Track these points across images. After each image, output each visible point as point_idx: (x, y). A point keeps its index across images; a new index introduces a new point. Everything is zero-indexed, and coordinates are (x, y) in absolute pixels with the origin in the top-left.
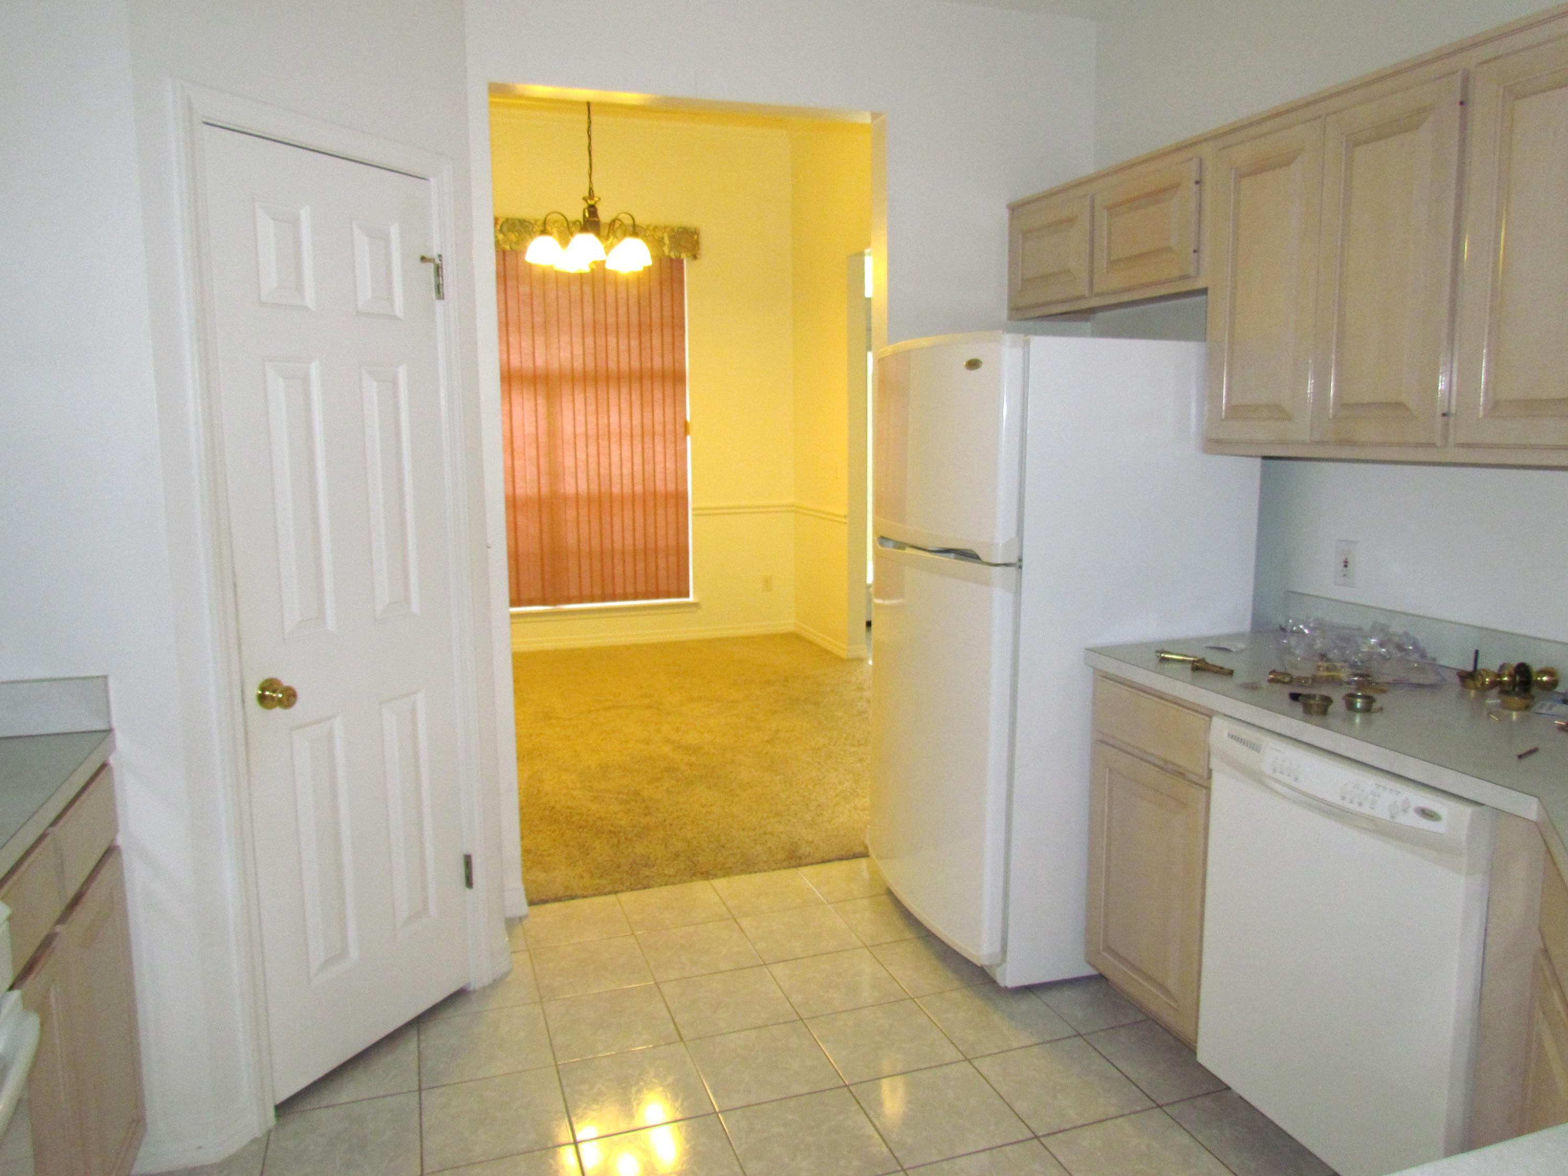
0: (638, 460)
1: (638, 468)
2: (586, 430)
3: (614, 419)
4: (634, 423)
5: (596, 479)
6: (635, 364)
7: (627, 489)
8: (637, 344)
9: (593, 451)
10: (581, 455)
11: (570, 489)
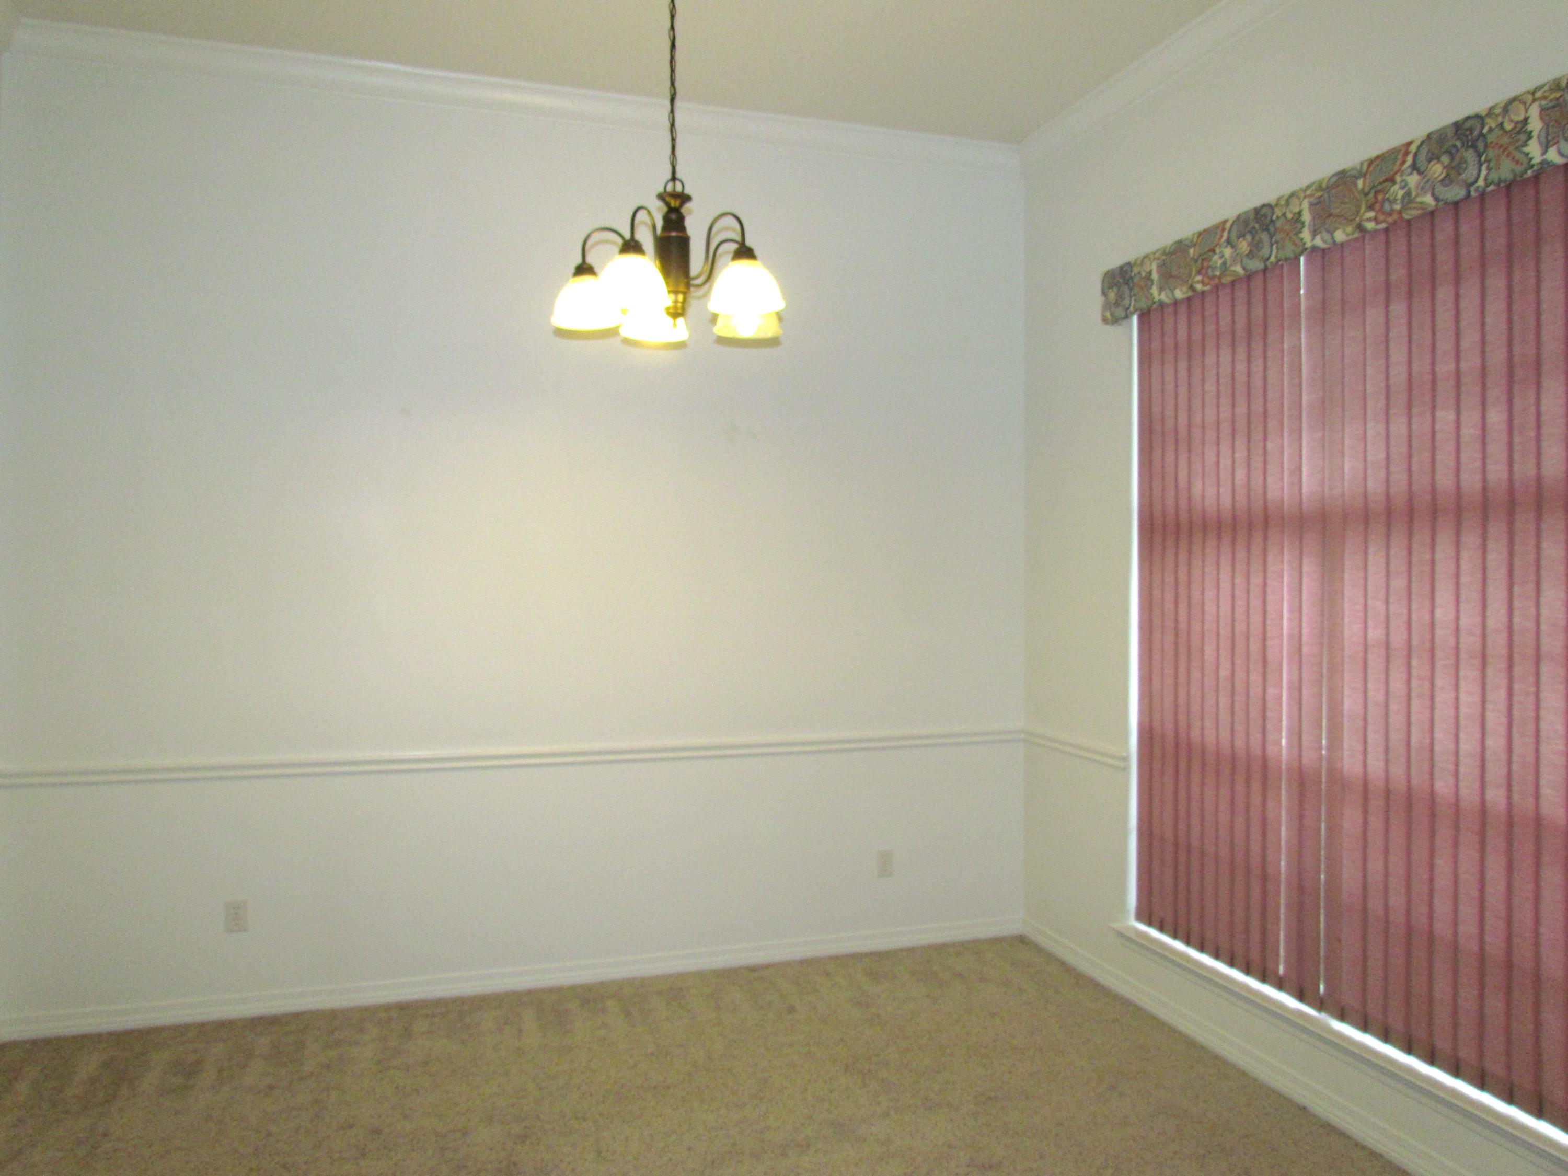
0: (1496, 719)
1: (1496, 743)
2: (1387, 635)
3: (1444, 614)
4: (1491, 623)
5: (1402, 750)
6: (1497, 472)
7: (1469, 793)
8: (1504, 416)
9: (1397, 684)
10: (1376, 694)
11: (1350, 764)
